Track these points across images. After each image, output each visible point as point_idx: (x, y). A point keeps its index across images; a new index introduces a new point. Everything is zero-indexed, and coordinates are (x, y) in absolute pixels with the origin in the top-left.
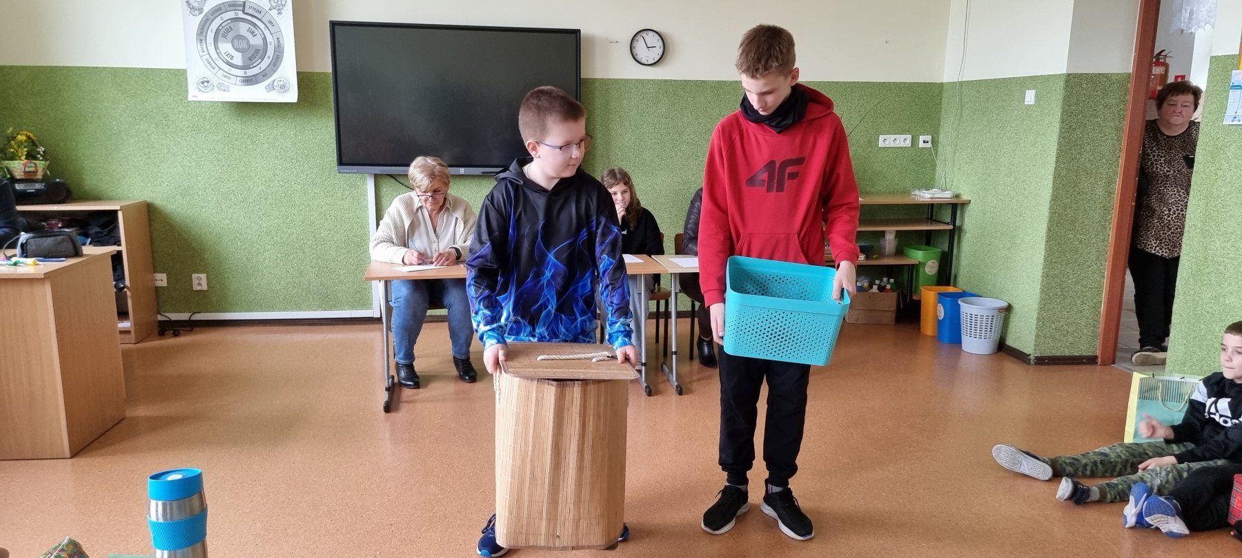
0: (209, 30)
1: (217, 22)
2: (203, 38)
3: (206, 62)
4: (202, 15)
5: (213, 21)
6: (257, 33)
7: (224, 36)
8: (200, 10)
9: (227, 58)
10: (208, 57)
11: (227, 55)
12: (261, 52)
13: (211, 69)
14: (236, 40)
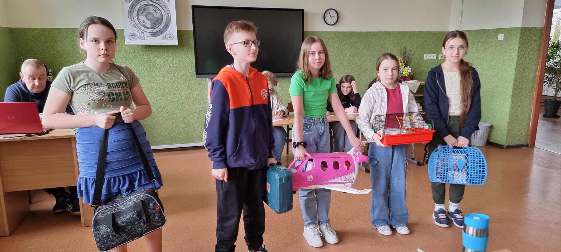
0: (135, 10)
1: (138, 6)
2: (131, 14)
3: (133, 26)
4: (131, 3)
6: (157, 11)
7: (142, 13)
9: (143, 23)
10: (134, 23)
12: (160, 20)
13: (136, 29)
14: (147, 15)
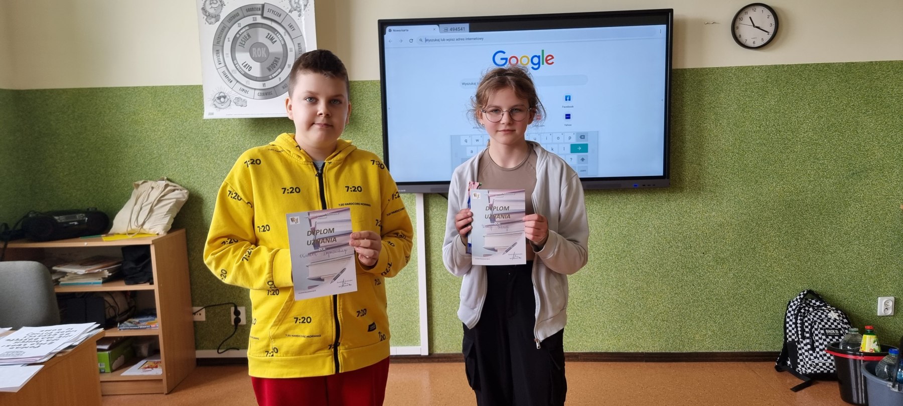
0: (226, 40)
1: (235, 29)
2: (219, 48)
3: (222, 75)
4: (218, 23)
5: (230, 28)
6: (276, 39)
7: (242, 45)
8: (217, 17)
9: (244, 69)
10: (224, 69)
11: (245, 66)
12: (281, 60)
13: (228, 83)
14: (254, 49)
